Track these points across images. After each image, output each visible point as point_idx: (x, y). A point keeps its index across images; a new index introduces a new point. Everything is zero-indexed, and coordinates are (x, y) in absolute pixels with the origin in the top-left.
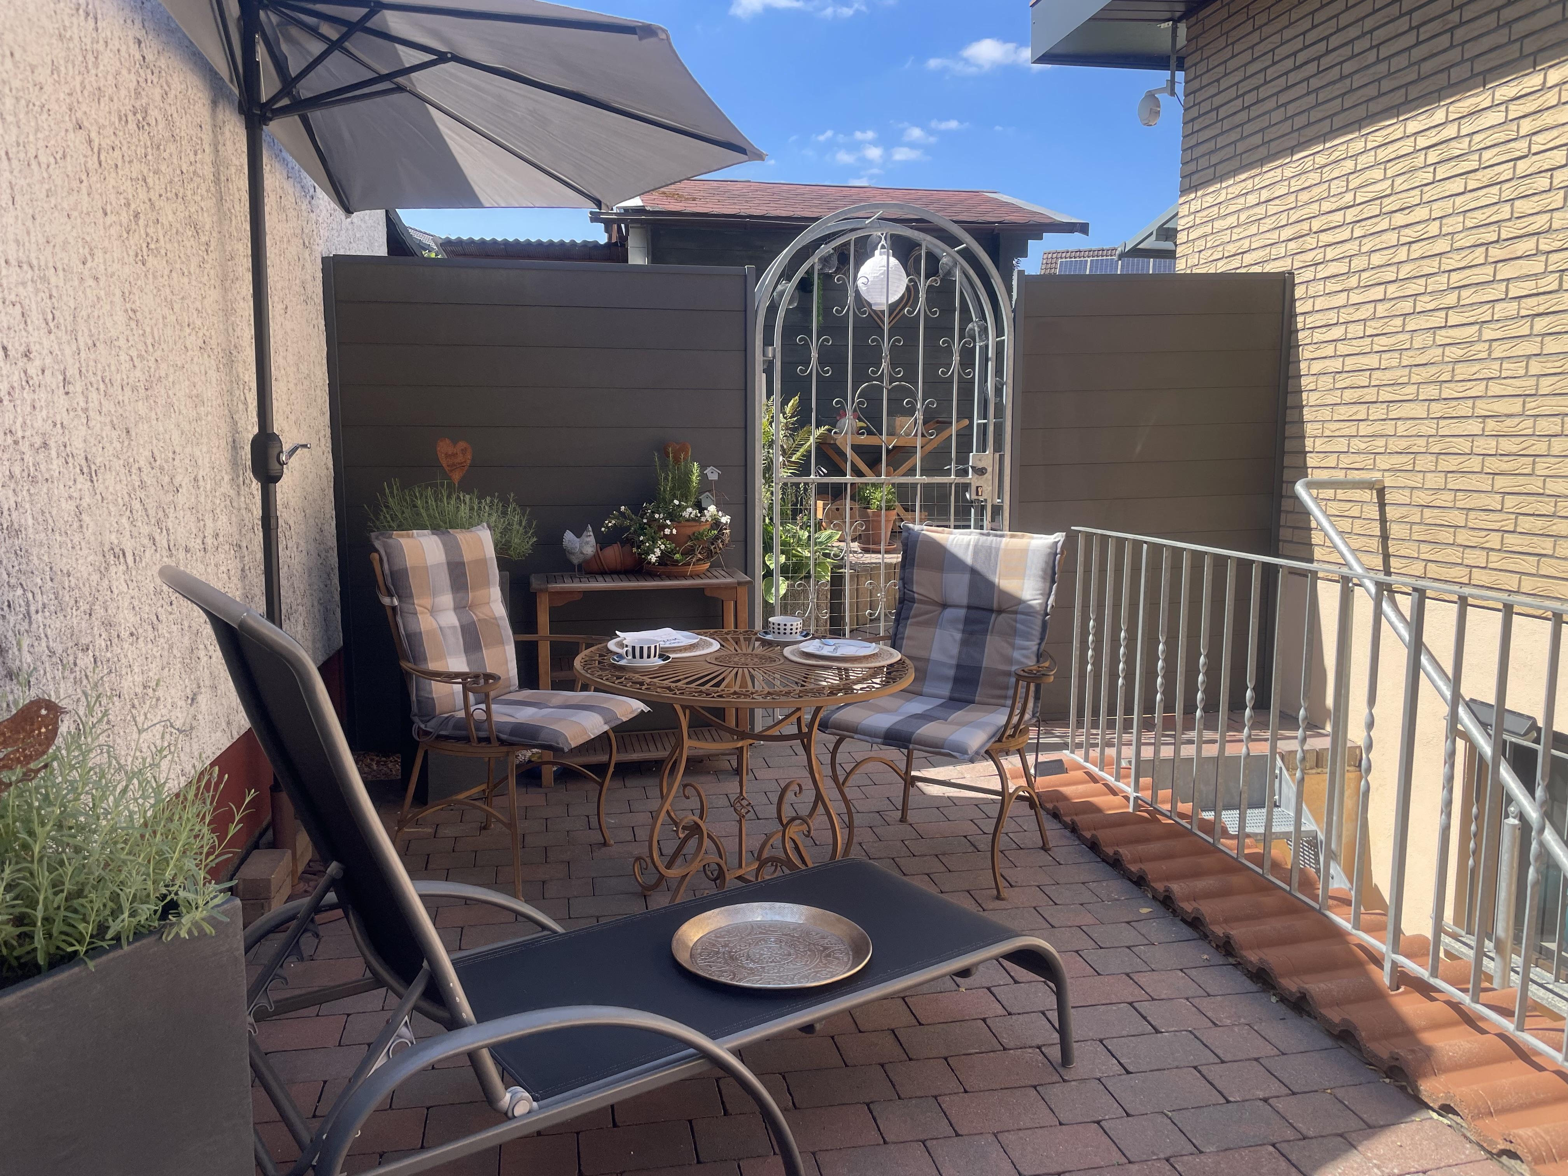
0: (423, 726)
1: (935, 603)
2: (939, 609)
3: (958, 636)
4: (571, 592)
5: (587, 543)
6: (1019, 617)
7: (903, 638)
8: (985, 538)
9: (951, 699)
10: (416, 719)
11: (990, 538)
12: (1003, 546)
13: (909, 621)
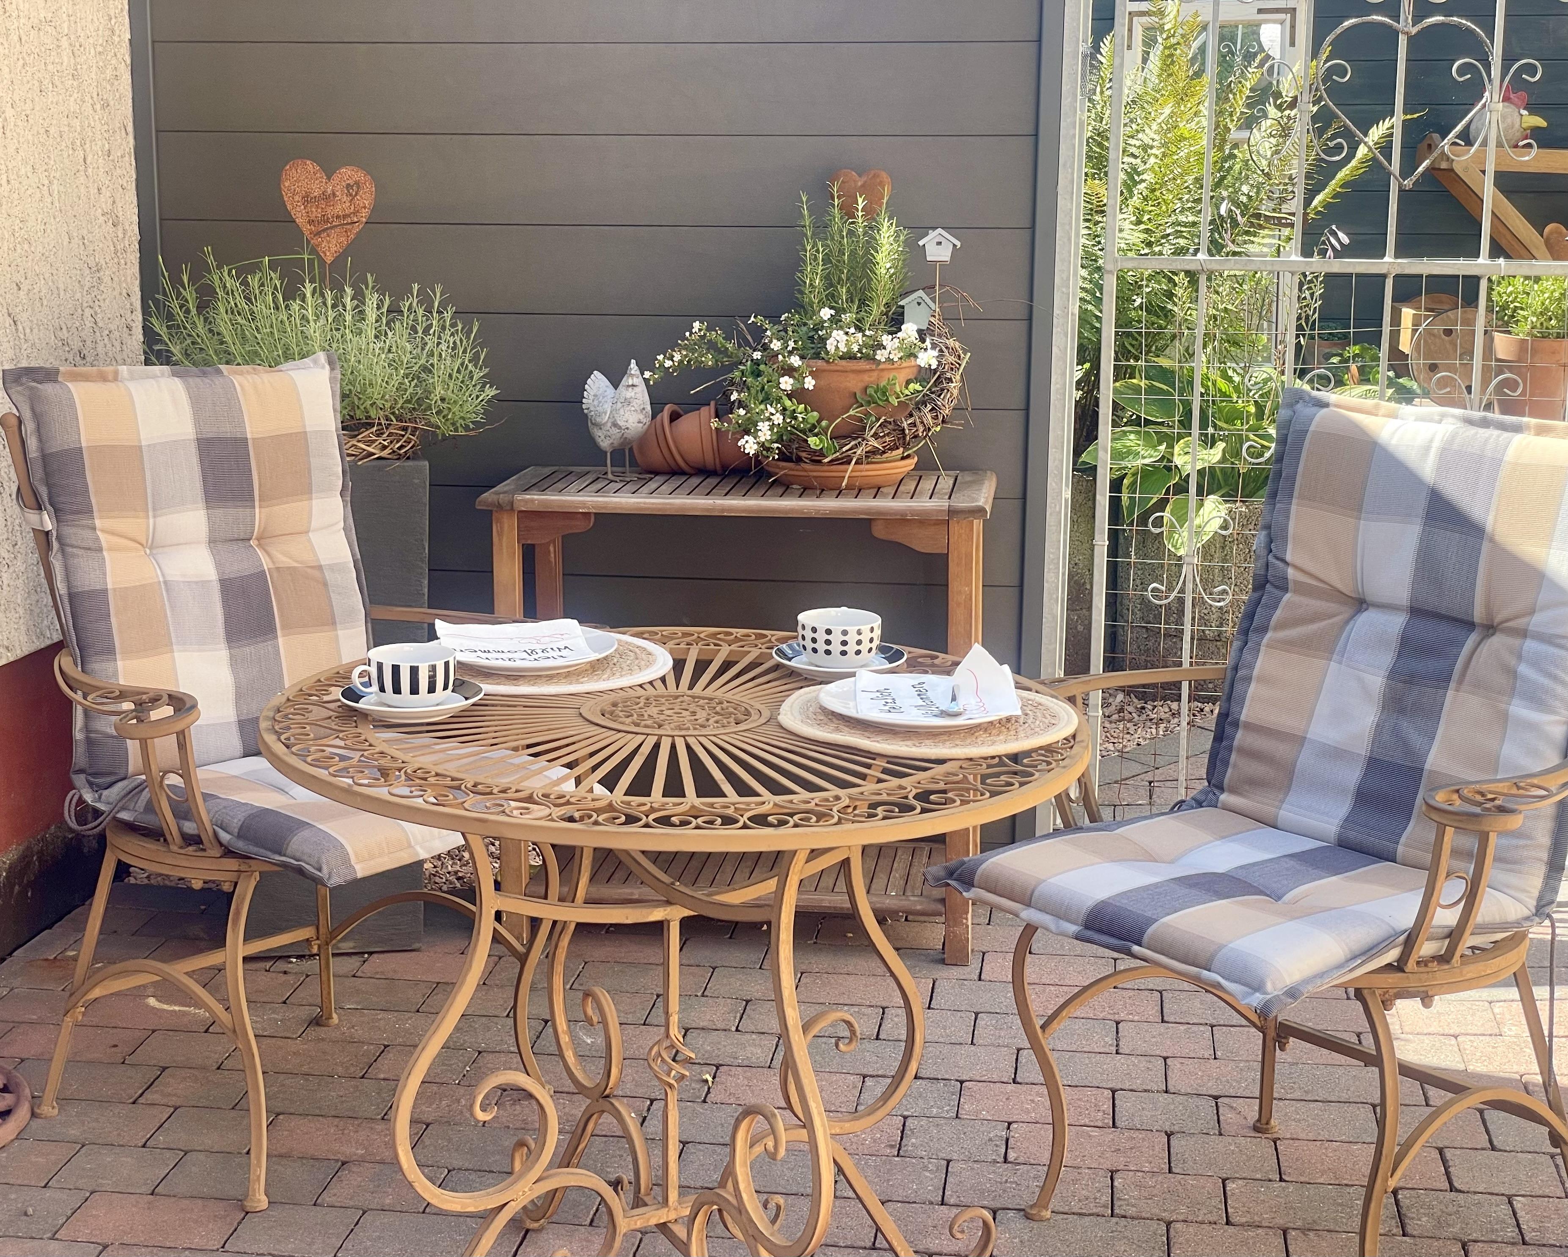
0: (89, 797)
1: (1336, 595)
2: (1347, 612)
3: (1377, 681)
4: (568, 515)
5: (628, 402)
6: (1530, 645)
7: (1248, 679)
8: (1473, 430)
9: (1343, 844)
10: (79, 780)
11: (1483, 433)
12: (1510, 455)
13: (1269, 635)
